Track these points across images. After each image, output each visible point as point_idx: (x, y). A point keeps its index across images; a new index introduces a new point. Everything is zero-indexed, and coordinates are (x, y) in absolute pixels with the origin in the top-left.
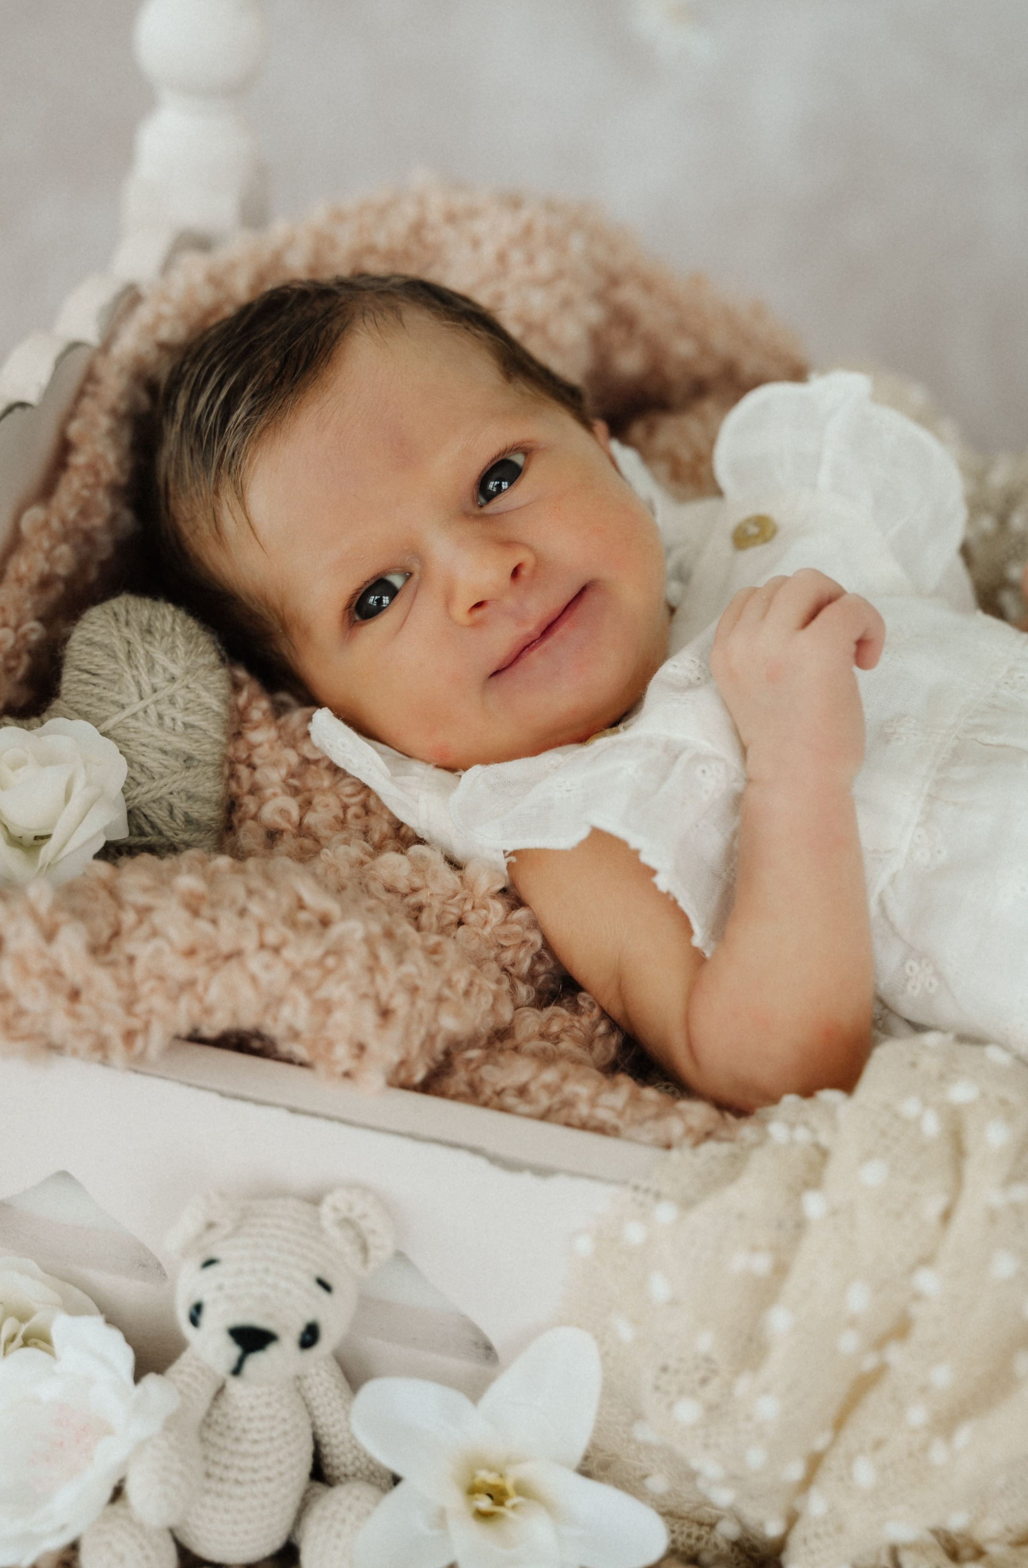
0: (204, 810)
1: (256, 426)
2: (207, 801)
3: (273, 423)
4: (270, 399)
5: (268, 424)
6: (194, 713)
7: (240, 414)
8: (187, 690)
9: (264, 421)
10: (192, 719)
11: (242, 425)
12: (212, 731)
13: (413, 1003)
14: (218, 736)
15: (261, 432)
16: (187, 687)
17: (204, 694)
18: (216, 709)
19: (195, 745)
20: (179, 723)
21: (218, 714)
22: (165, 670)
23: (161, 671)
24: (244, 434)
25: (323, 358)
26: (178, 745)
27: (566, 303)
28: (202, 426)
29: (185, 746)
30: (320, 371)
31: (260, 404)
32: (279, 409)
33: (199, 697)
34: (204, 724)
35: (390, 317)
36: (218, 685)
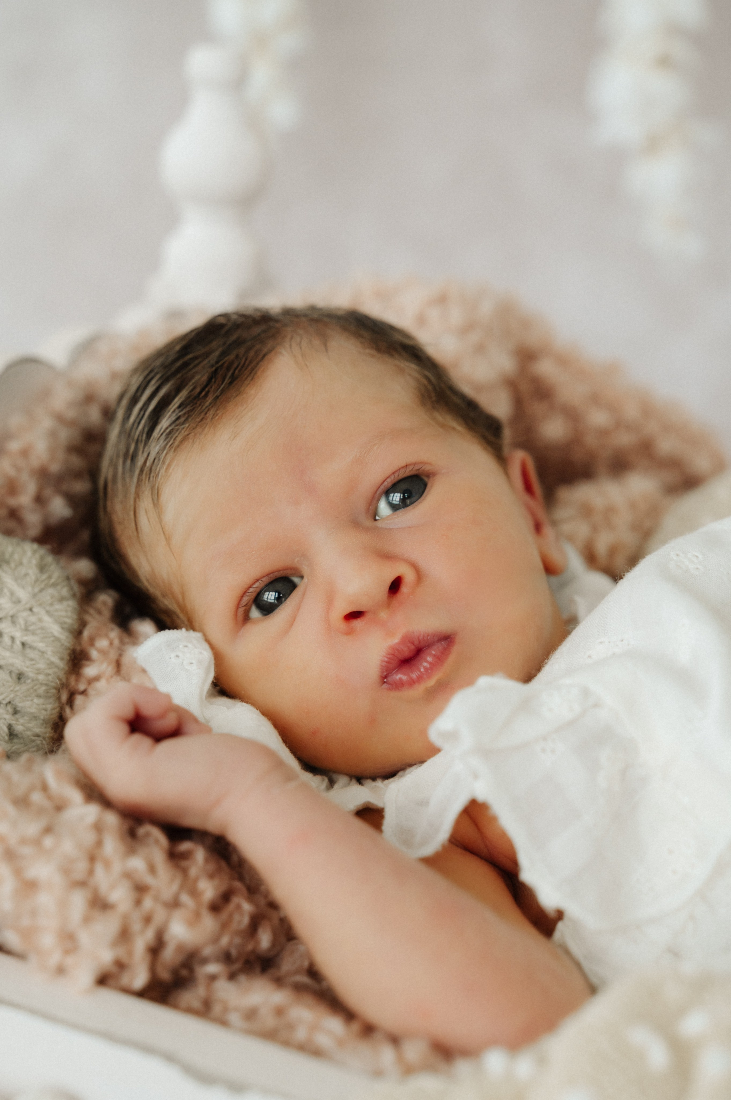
0: (30, 725)
1: (177, 437)
2: (35, 718)
3: (193, 434)
4: (194, 411)
5: (188, 435)
6: (34, 633)
7: (165, 423)
8: (30, 613)
9: (184, 433)
10: (29, 639)
11: (164, 434)
12: (49, 653)
13: (138, 903)
14: (56, 660)
15: (181, 442)
16: (31, 610)
17: (46, 618)
18: (56, 634)
19: (28, 663)
20: (18, 643)
21: (58, 639)
22: (12, 594)
23: (8, 594)
24: (166, 442)
25: (248, 376)
26: (11, 661)
27: (480, 349)
28: (132, 433)
29: (18, 663)
30: (242, 389)
31: (185, 414)
32: (199, 422)
33: (40, 620)
34: (41, 645)
35: (317, 342)
36: (63, 614)
